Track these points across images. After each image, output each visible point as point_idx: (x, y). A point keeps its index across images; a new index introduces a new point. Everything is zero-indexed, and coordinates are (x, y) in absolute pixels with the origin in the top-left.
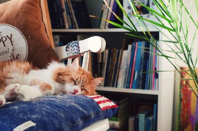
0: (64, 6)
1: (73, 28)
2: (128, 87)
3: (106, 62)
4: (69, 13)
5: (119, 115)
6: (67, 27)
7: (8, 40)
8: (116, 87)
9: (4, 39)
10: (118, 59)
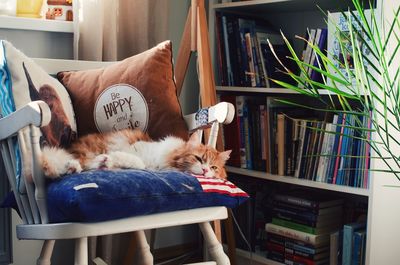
0: (251, 53)
1: (261, 87)
2: (330, 182)
3: (303, 140)
4: (257, 64)
5: (318, 225)
6: (254, 84)
7: (127, 104)
8: (315, 180)
9: (122, 102)
10: (318, 137)
